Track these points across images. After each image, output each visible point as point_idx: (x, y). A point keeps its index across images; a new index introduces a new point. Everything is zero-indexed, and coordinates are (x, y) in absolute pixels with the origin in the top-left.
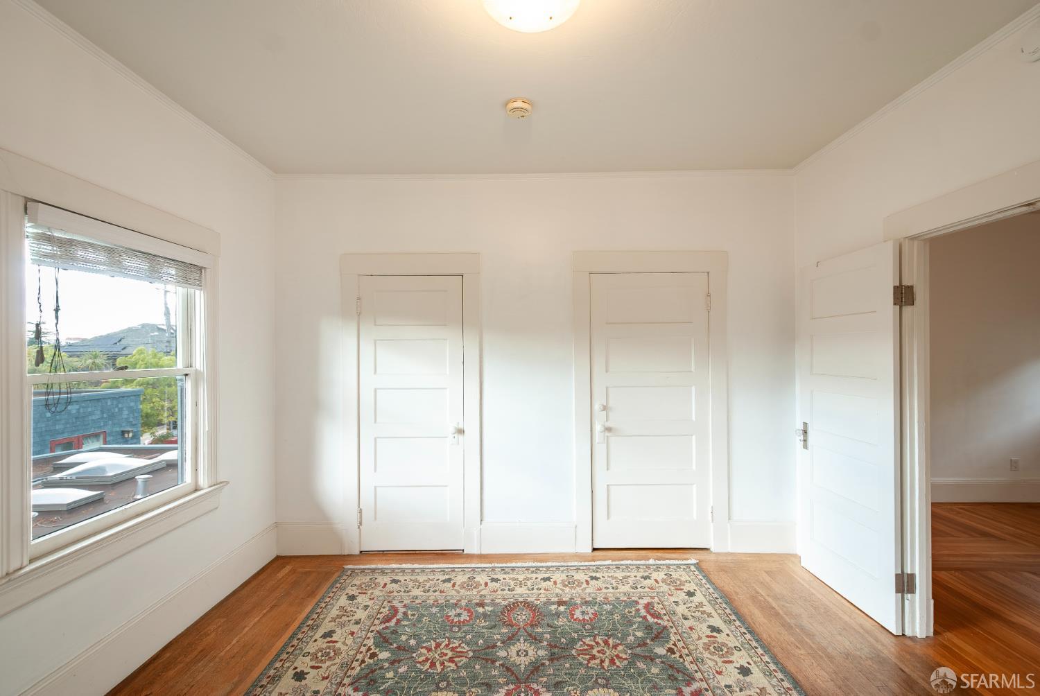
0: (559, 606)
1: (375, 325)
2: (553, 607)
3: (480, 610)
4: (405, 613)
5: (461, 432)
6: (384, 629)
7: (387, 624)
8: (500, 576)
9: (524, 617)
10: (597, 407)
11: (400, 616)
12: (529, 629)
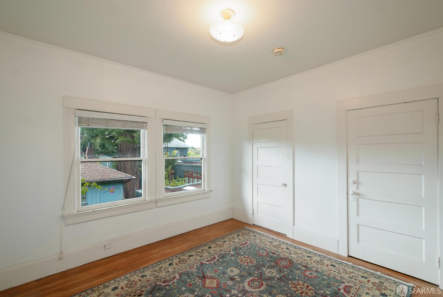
0: (303, 267)
1: (258, 142)
2: (299, 266)
3: (272, 255)
4: (248, 245)
5: (286, 185)
6: (239, 247)
7: (240, 246)
8: (291, 248)
9: (284, 264)
10: (350, 181)
11: (246, 245)
12: (282, 268)
